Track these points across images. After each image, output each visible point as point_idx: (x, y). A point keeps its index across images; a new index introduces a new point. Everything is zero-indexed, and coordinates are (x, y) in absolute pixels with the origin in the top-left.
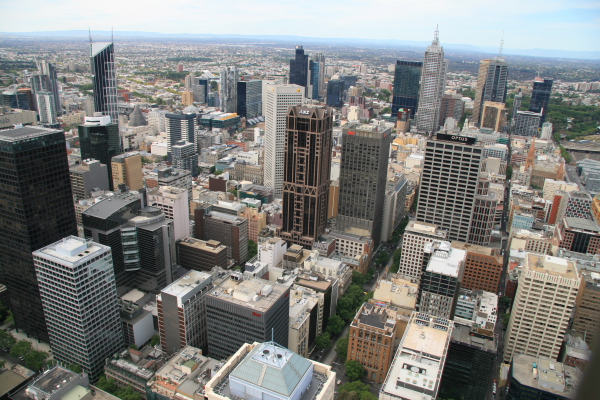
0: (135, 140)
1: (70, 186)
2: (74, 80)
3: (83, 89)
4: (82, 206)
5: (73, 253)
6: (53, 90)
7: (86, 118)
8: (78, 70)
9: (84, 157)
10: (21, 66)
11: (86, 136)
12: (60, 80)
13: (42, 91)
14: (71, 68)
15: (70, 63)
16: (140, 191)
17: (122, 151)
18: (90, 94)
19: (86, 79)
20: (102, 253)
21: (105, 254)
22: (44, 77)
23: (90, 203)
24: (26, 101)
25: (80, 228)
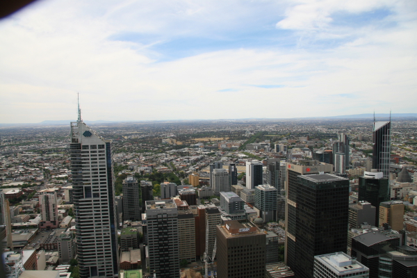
0: (401, 192)
1: (347, 217)
2: (360, 146)
3: (366, 152)
4: (353, 233)
5: (342, 264)
6: (346, 152)
7: (365, 173)
8: (364, 140)
9: (360, 199)
10: (328, 136)
11: (364, 184)
12: (351, 146)
13: (339, 152)
14: (359, 139)
15: (359, 135)
16: (400, 232)
17: (389, 199)
18: (370, 156)
19: (368, 146)
20: (362, 271)
21: (364, 272)
22: (341, 143)
23: (359, 232)
24: (328, 158)
25: (349, 248)
